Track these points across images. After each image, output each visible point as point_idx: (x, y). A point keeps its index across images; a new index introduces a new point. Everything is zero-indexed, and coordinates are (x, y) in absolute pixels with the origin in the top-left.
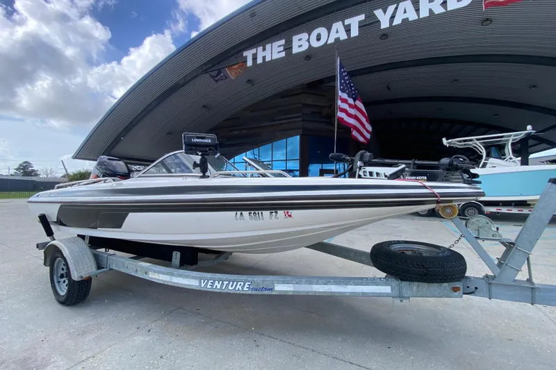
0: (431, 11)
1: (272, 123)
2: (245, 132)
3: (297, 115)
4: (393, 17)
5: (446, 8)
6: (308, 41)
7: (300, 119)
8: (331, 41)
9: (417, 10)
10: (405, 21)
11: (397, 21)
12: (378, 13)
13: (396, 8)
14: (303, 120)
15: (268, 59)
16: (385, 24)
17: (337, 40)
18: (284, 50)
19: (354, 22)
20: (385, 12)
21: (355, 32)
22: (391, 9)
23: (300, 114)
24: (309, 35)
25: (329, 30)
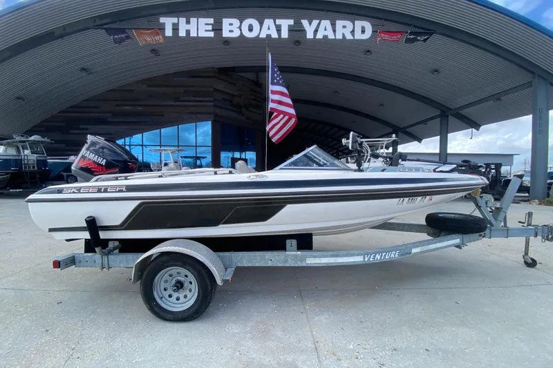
0: (343, 35)
1: (177, 103)
2: (140, 108)
3: (207, 99)
4: (316, 31)
5: (354, 36)
6: (240, 28)
7: (212, 104)
8: (263, 35)
9: (334, 31)
10: (325, 37)
11: (320, 36)
12: (305, 23)
13: (319, 24)
14: (215, 106)
15: (193, 34)
16: (310, 35)
17: (269, 36)
18: (213, 30)
19: (286, 24)
20: (310, 24)
21: (285, 34)
22: (315, 23)
23: (212, 99)
24: (241, 23)
25: (261, 24)
